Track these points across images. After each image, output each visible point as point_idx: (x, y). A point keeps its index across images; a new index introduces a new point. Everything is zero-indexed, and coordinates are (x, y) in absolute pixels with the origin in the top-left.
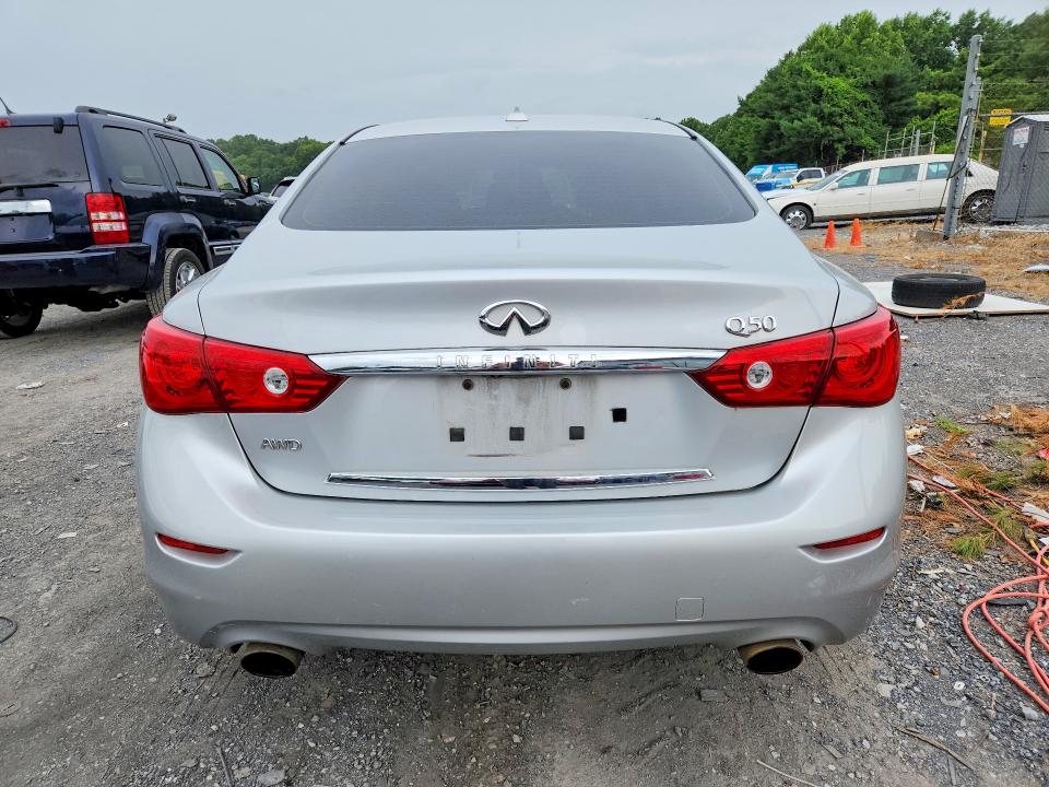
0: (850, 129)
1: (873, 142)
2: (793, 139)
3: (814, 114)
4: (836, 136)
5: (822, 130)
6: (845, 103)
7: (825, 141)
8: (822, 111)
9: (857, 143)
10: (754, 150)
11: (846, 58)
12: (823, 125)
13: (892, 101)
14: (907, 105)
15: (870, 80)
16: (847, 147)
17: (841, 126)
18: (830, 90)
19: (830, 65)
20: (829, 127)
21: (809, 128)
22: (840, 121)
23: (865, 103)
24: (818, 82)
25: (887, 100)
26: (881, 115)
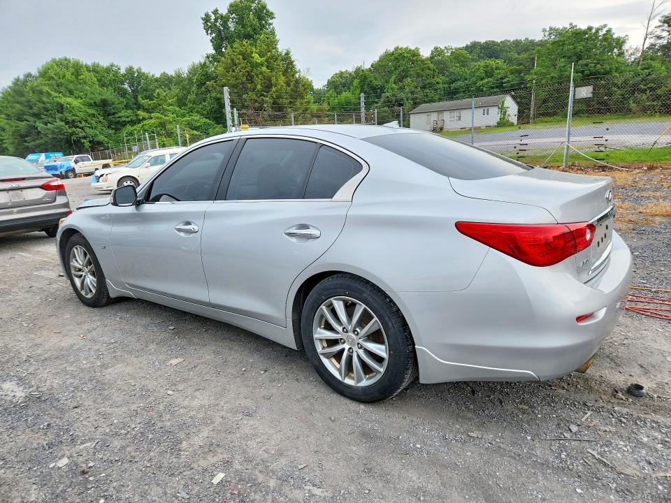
0: (88, 130)
1: (106, 139)
2: (50, 136)
3: (61, 120)
4: (81, 135)
5: (70, 131)
6: (82, 115)
7: (73, 138)
8: (66, 118)
9: (96, 139)
10: (13, 143)
11: (71, 86)
12: (69, 127)
13: (109, 115)
14: (119, 117)
15: (92, 102)
16: (90, 142)
17: (82, 128)
18: (68, 106)
19: (62, 89)
20: (74, 129)
21: (60, 130)
22: (81, 125)
23: (93, 115)
24: (58, 99)
25: (107, 114)
26: (106, 124)
